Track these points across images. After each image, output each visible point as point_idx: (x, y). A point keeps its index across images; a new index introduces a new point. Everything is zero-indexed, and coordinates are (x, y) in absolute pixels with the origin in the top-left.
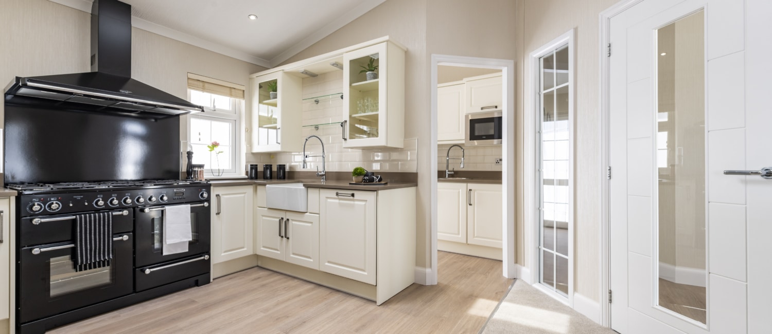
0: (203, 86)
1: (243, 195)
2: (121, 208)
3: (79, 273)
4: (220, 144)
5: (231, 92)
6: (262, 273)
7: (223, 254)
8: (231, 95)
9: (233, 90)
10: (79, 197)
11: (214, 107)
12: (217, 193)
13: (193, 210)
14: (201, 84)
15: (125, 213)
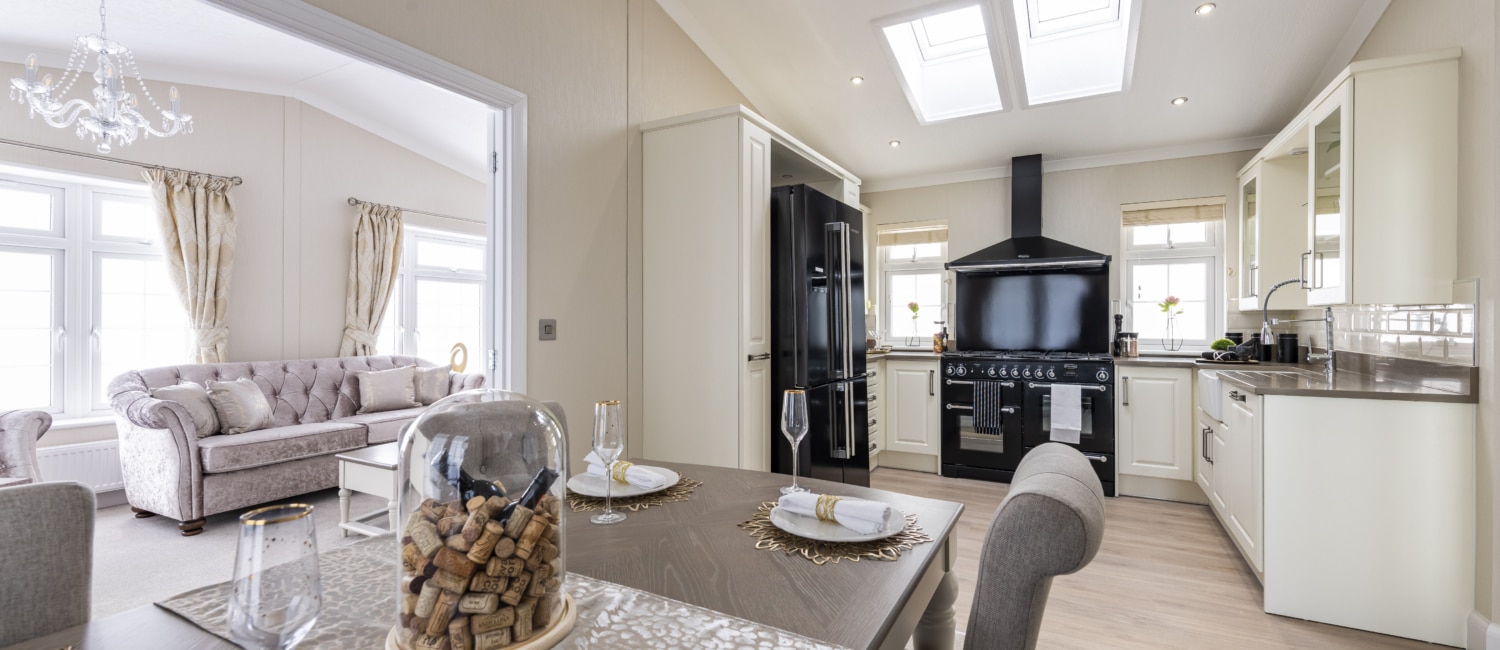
0: (1147, 217)
1: (1172, 382)
2: (1009, 378)
3: (979, 435)
4: (1181, 299)
5: (1198, 212)
6: (1197, 514)
7: (1135, 464)
8: (1198, 218)
9: (1201, 209)
10: (978, 365)
11: (1169, 242)
12: (1125, 375)
13: (1085, 393)
14: (1143, 214)
15: (1011, 384)
